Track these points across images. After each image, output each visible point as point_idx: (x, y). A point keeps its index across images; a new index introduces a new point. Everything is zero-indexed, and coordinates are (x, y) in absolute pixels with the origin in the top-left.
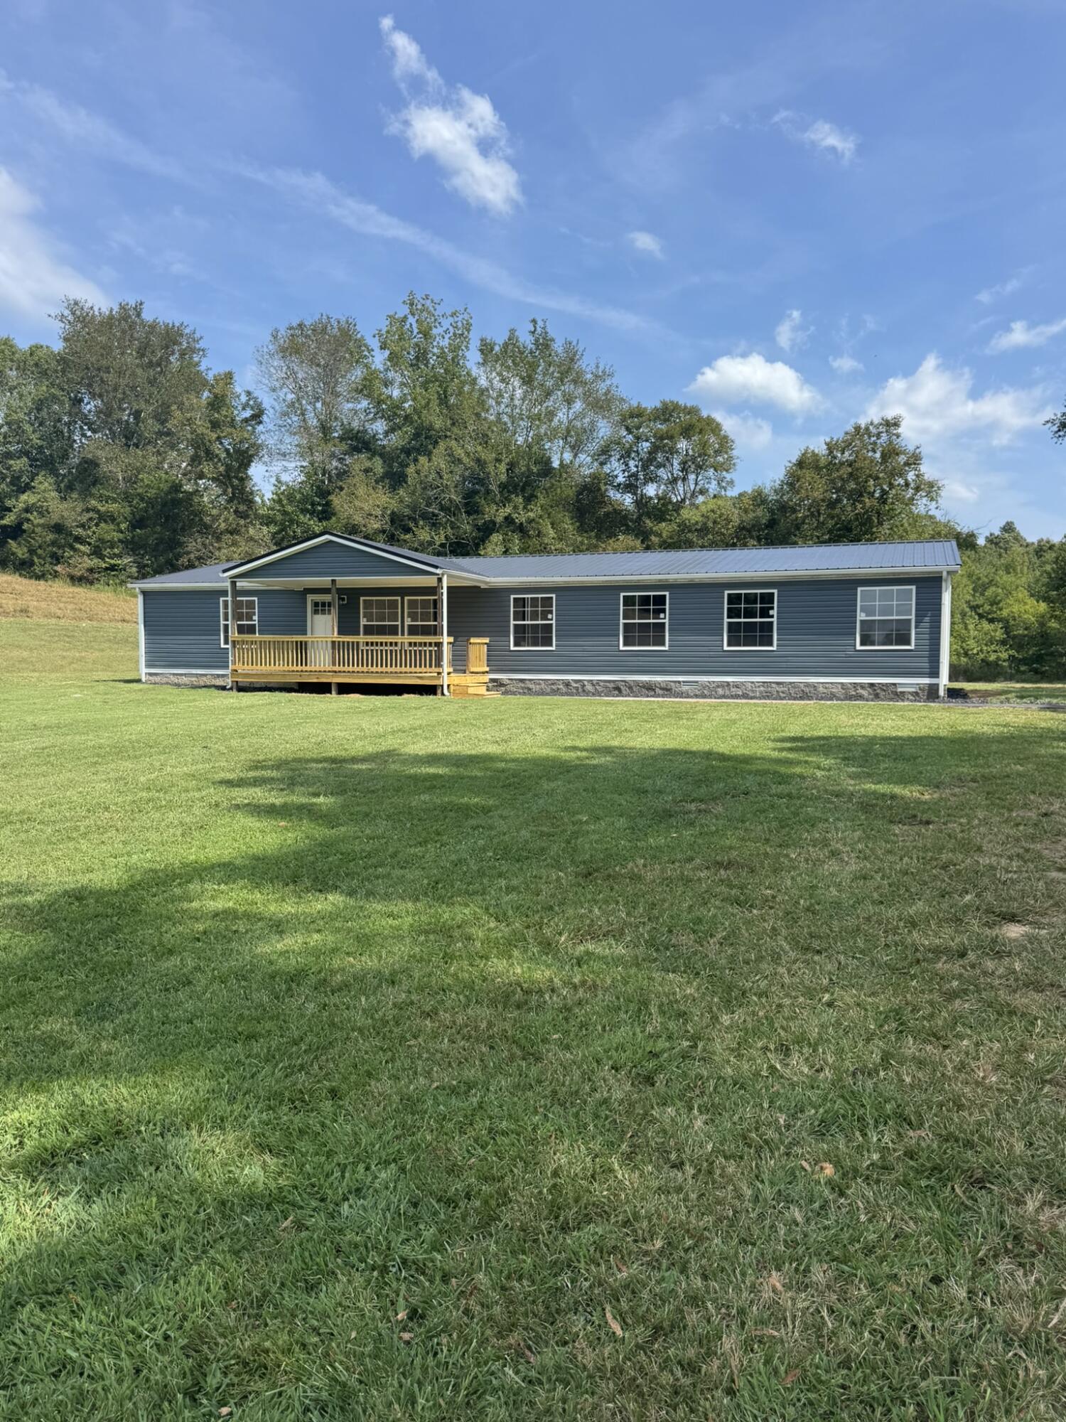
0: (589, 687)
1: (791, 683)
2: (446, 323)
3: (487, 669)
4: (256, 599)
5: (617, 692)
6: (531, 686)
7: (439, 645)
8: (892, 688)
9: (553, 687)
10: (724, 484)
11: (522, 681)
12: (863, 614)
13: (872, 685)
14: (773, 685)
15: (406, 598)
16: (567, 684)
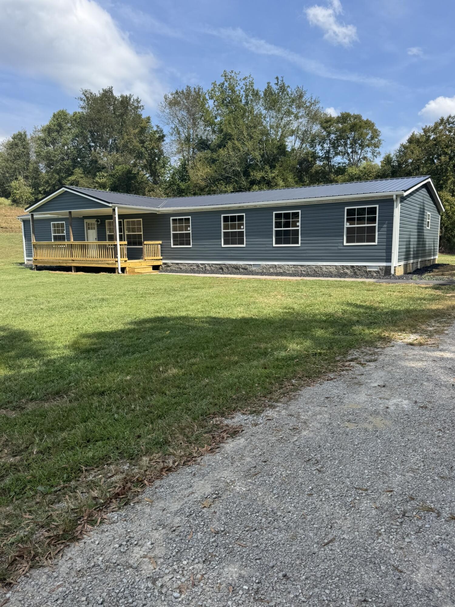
0: (208, 268)
1: (308, 266)
2: (242, 83)
3: (161, 258)
4: (64, 222)
5: (221, 270)
6: (181, 267)
7: (116, 245)
8: (364, 269)
9: (192, 267)
10: (375, 154)
11: (177, 264)
12: (348, 224)
13: (352, 267)
14: (299, 267)
15: (125, 220)
16: (198, 266)
